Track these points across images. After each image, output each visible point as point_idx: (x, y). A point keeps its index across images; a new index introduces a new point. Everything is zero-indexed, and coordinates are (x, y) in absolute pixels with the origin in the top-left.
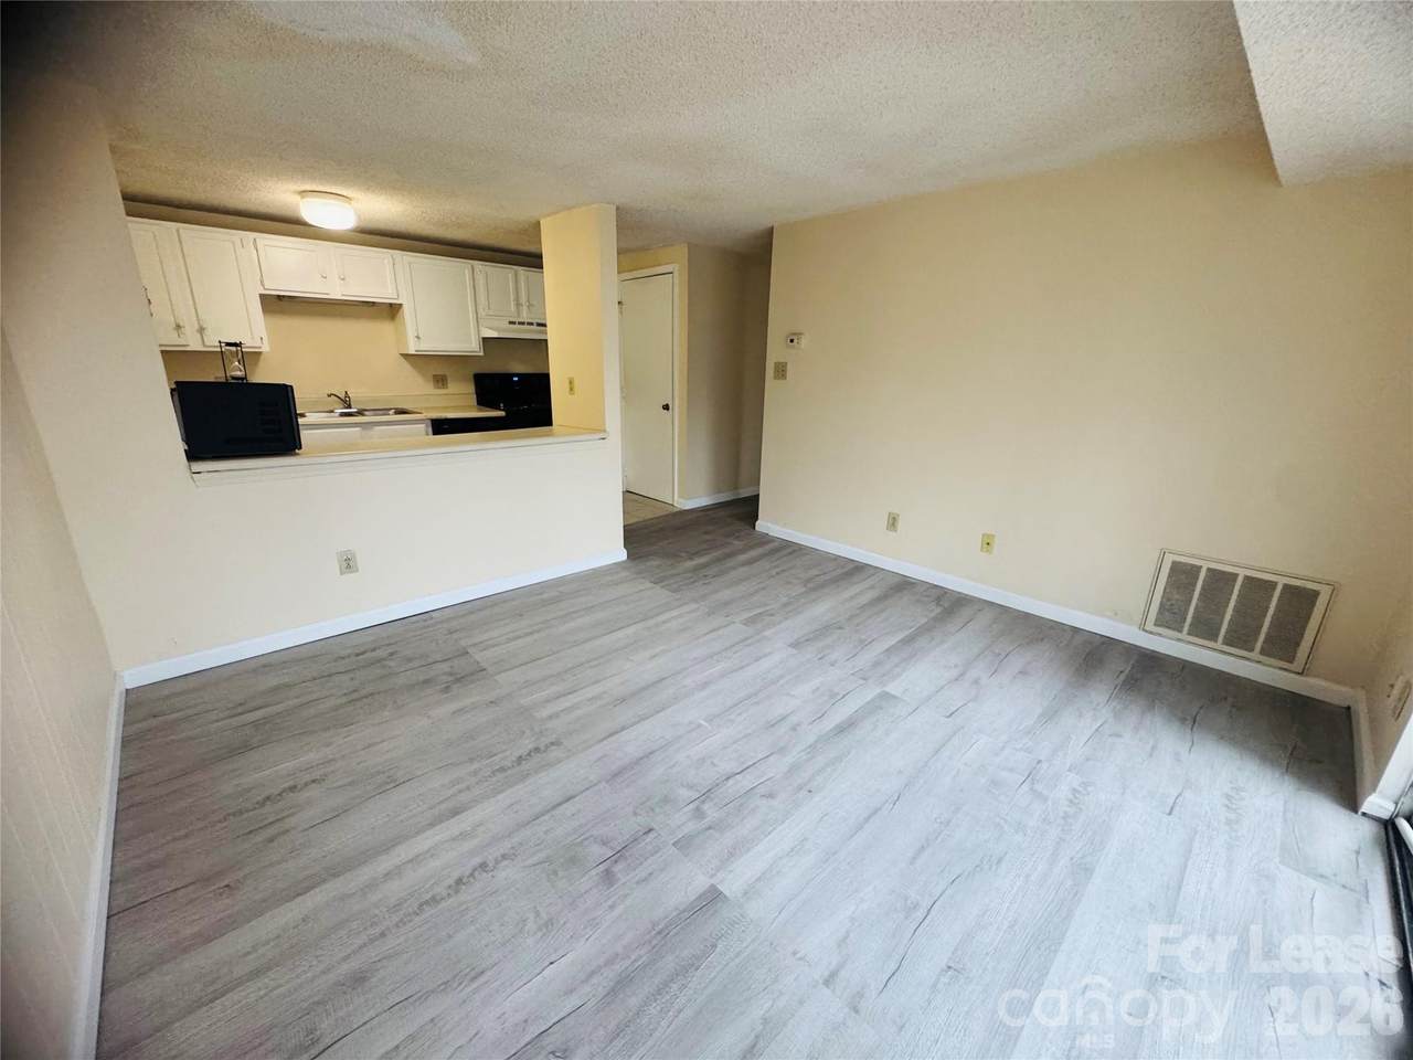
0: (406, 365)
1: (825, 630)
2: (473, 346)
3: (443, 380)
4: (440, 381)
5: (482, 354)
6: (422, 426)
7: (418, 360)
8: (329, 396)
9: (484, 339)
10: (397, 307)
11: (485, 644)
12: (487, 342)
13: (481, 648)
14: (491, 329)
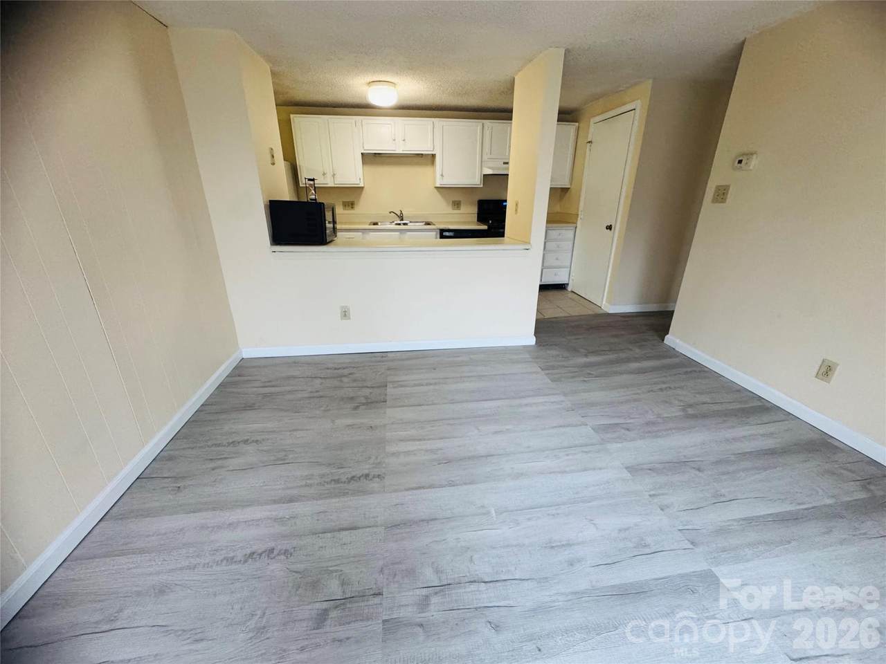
0: (435, 190)
1: (678, 465)
2: (476, 181)
4: (457, 204)
5: (482, 186)
6: (432, 233)
7: (441, 189)
8: (390, 213)
9: (484, 175)
10: (433, 156)
11: (400, 383)
12: (486, 177)
13: (395, 386)
14: (490, 168)
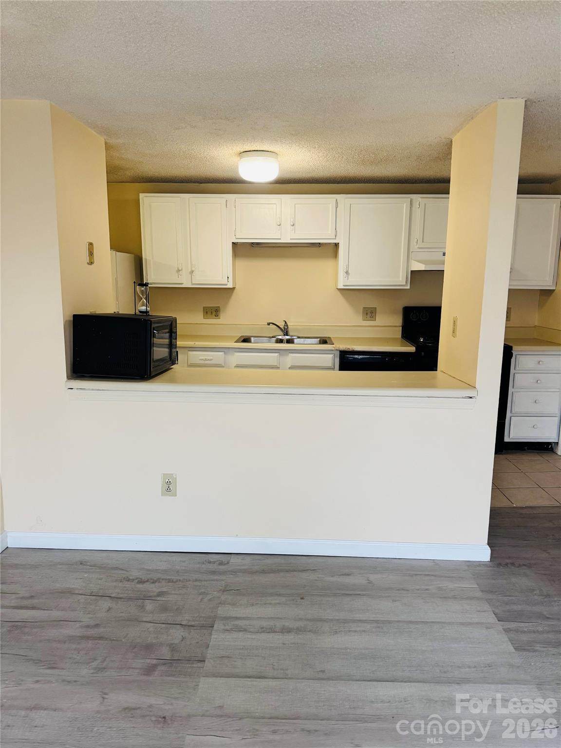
0: (338, 293)
2: (399, 279)
3: (371, 313)
4: (370, 313)
5: (408, 287)
6: (330, 357)
7: (348, 292)
8: (269, 324)
9: (412, 272)
10: (336, 245)
11: (237, 622)
12: (415, 275)
13: (227, 627)
14: (419, 261)
